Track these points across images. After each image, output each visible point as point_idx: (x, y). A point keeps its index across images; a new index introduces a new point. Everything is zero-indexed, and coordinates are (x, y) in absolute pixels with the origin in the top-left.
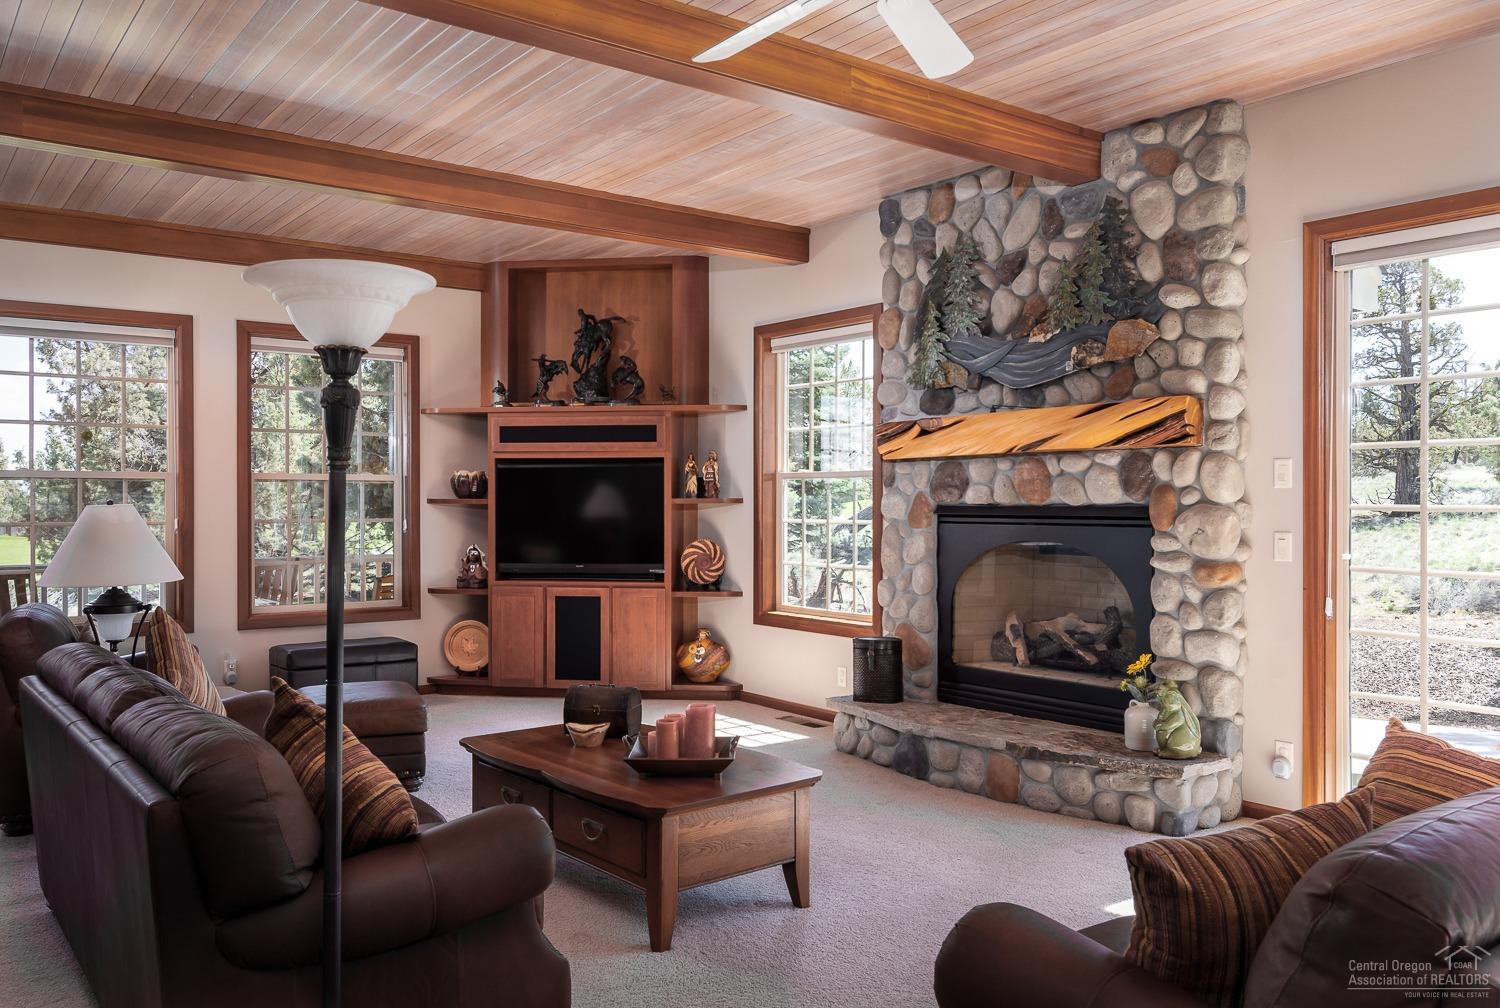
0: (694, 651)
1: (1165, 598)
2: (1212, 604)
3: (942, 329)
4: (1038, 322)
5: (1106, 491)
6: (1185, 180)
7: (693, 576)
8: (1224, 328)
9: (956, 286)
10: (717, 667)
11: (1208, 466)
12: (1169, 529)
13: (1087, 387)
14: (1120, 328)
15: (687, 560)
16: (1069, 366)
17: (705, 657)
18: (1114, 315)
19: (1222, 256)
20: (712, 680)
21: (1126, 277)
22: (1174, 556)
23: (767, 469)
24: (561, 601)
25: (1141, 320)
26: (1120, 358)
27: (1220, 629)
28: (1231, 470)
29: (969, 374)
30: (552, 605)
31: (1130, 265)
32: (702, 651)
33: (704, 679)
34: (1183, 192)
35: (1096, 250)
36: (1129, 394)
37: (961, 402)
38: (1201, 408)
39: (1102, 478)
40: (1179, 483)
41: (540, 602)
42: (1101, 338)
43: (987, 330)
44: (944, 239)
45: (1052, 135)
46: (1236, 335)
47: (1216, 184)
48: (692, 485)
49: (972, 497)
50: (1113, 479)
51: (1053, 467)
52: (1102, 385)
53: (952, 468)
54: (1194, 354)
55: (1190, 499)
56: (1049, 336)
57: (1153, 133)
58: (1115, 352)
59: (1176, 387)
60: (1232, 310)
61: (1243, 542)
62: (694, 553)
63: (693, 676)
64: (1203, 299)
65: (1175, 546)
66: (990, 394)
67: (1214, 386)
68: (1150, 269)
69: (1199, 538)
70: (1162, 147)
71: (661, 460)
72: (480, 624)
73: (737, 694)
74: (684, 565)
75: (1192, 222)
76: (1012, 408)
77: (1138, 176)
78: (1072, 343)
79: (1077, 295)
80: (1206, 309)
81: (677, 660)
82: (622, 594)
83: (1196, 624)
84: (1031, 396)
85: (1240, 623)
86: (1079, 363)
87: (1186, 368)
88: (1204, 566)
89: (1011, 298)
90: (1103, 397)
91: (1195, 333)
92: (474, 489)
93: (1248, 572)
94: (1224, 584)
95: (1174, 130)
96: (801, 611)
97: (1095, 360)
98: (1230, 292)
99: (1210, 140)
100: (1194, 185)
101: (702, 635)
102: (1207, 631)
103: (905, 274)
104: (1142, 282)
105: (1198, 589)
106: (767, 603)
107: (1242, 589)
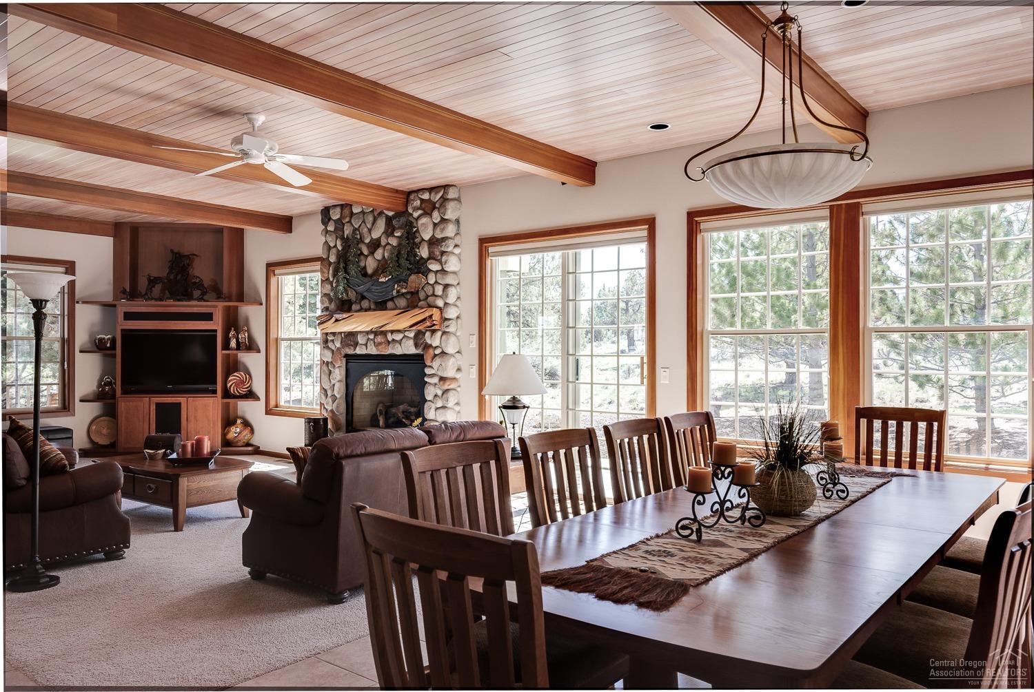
0: (234, 430)
1: (429, 393)
2: (445, 396)
3: (346, 272)
4: (383, 272)
5: (409, 348)
6: (436, 216)
7: (234, 391)
8: (449, 280)
9: (352, 253)
10: (246, 438)
11: (444, 337)
12: (430, 365)
13: (402, 302)
14: (413, 277)
15: (231, 383)
16: (394, 293)
17: (240, 433)
18: (412, 272)
19: (449, 250)
20: (244, 444)
21: (416, 255)
22: (432, 375)
23: (273, 335)
24: (158, 405)
25: (420, 275)
26: (413, 290)
27: (448, 406)
28: (452, 339)
29: (357, 293)
30: (153, 407)
31: (418, 251)
32: (238, 430)
33: (240, 444)
34: (436, 222)
35: (404, 242)
36: (417, 306)
37: (354, 307)
38: (442, 313)
39: (407, 342)
40: (434, 345)
41: (147, 406)
42: (406, 281)
43: (365, 274)
44: (348, 231)
45: (383, 193)
46: (455, 283)
47: (447, 220)
48: (233, 344)
49: (360, 351)
50: (411, 342)
51: (390, 337)
52: (408, 301)
53: (350, 338)
54: (439, 290)
55: (438, 351)
56: (387, 279)
57: (425, 195)
58: (411, 288)
59: (432, 304)
60: (454, 273)
61: (459, 370)
62: (234, 379)
63: (233, 443)
64: (443, 268)
65: (433, 372)
66: (365, 304)
67: (446, 304)
68: (424, 252)
69: (440, 368)
70: (429, 201)
71: (216, 331)
72: (113, 420)
73: (257, 452)
74: (229, 385)
75: (439, 235)
76: (374, 310)
77: (420, 212)
78: (395, 283)
79: (397, 261)
80: (443, 271)
81: (224, 435)
82: (193, 401)
83: (439, 404)
84: (381, 306)
85: (458, 404)
86: (398, 292)
87: (436, 296)
88: (442, 379)
89: (374, 260)
90: (408, 307)
91: (439, 282)
92: (108, 345)
93: (461, 382)
94: (449, 387)
95: (433, 194)
96: (289, 407)
97: (404, 291)
98: (452, 264)
99: (444, 200)
100: (439, 219)
101: (239, 421)
102: (444, 407)
103: (332, 245)
104: (422, 258)
105: (441, 389)
106: (272, 403)
107: (459, 389)
